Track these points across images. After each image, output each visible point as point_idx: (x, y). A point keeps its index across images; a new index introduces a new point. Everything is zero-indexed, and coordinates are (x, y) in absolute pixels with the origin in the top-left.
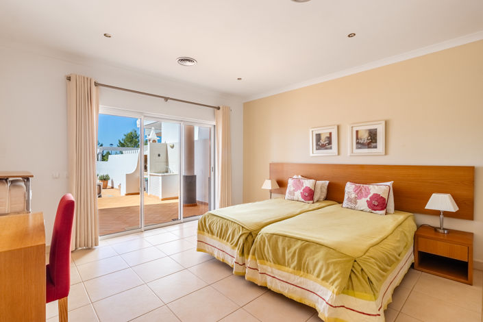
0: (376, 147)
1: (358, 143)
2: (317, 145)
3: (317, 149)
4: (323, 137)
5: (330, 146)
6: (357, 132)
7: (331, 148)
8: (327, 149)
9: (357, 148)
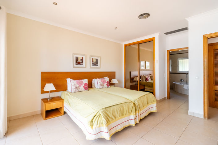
0: (97, 65)
1: (92, 63)
2: (76, 62)
3: (76, 64)
4: (79, 59)
5: (82, 63)
6: (92, 59)
7: (83, 64)
8: (81, 65)
9: (93, 65)
